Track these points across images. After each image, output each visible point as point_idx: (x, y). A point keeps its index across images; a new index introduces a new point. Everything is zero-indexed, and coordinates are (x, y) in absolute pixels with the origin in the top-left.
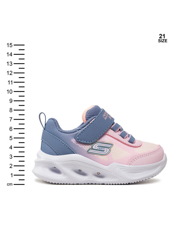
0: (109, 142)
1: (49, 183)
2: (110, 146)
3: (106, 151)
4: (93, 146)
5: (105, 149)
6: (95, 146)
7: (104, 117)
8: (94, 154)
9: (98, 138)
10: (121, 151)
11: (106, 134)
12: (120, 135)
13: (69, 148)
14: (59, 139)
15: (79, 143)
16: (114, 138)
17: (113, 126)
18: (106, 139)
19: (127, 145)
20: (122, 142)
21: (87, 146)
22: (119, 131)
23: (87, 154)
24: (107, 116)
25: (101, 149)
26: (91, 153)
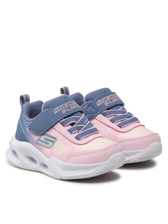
0: (54, 136)
1: (17, 167)
2: (54, 140)
3: (50, 144)
4: (40, 137)
5: (50, 142)
6: (43, 138)
7: (55, 111)
8: (41, 145)
9: (45, 131)
10: (63, 147)
11: (54, 128)
12: (68, 131)
13: (25, 135)
14: (21, 125)
15: (31, 133)
16: (60, 133)
17: (64, 120)
18: (52, 133)
19: (71, 141)
20: (67, 138)
21: (37, 137)
22: (70, 126)
23: (36, 144)
24: (60, 109)
25: (47, 141)
26: (39, 144)
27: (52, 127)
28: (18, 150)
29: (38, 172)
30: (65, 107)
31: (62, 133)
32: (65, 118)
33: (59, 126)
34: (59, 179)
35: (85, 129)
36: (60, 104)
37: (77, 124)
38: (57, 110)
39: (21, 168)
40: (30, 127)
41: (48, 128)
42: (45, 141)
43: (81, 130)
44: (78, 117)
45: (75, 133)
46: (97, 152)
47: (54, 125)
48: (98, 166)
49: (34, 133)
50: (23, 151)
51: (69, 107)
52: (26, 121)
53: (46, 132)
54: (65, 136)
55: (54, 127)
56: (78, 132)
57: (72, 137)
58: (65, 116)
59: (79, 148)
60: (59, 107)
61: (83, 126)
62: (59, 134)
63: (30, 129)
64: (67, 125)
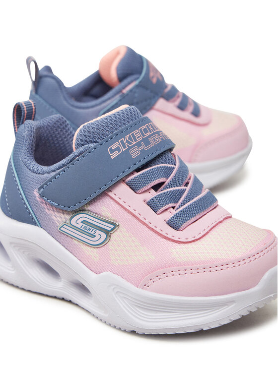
2: (109, 227)
3: (98, 237)
4: (72, 218)
5: (98, 232)
6: (78, 220)
7: (112, 151)
8: (72, 237)
9: (84, 202)
10: (136, 246)
11: (109, 196)
12: (149, 204)
13: (27, 208)
14: (17, 180)
15: (46, 204)
16: (126, 209)
17: (136, 174)
18: (105, 208)
19: (156, 232)
20: (144, 224)
21: (62, 215)
22: (152, 191)
23: (58, 234)
24: (124, 147)
25: (89, 229)
26: (67, 235)
27: (104, 194)
28: (11, 243)
29: (63, 299)
30: (136, 141)
31: (131, 210)
32: (138, 170)
33: (122, 191)
34: (125, 331)
35: (188, 199)
36: (122, 133)
37: (169, 186)
38: (118, 149)
39: (17, 287)
40: (42, 190)
41: (94, 196)
42: (85, 228)
43: (181, 201)
44: (169, 165)
45: (166, 210)
46: (231, 266)
47: (110, 189)
48: (232, 301)
49: (52, 205)
50: (23, 246)
51: (146, 141)
52: (30, 172)
53: (86, 204)
54: (141, 218)
55: (110, 194)
56: (173, 208)
57: (160, 220)
58: (138, 165)
59: (180, 253)
60: (122, 142)
61: (184, 191)
62: (123, 210)
63: (42, 196)
64: (145, 188)
